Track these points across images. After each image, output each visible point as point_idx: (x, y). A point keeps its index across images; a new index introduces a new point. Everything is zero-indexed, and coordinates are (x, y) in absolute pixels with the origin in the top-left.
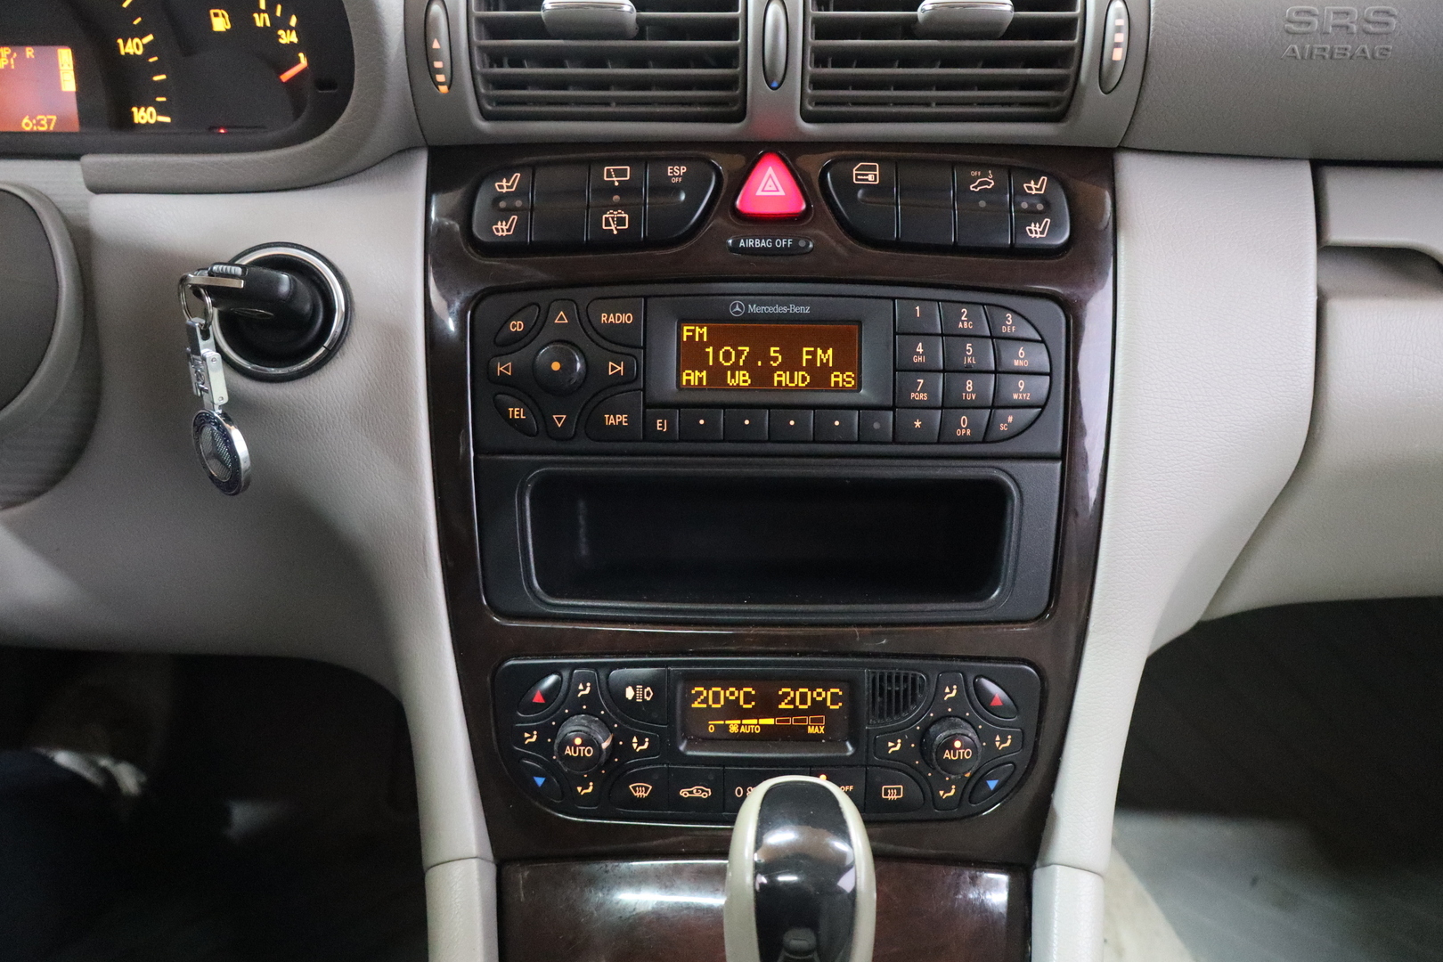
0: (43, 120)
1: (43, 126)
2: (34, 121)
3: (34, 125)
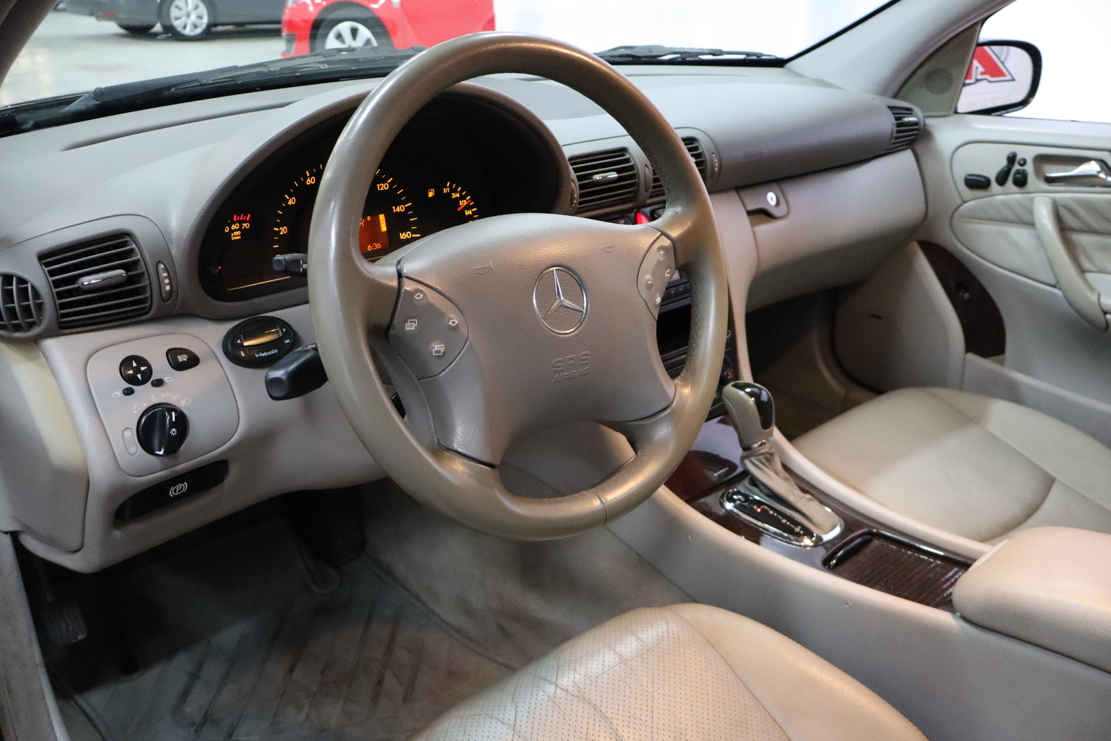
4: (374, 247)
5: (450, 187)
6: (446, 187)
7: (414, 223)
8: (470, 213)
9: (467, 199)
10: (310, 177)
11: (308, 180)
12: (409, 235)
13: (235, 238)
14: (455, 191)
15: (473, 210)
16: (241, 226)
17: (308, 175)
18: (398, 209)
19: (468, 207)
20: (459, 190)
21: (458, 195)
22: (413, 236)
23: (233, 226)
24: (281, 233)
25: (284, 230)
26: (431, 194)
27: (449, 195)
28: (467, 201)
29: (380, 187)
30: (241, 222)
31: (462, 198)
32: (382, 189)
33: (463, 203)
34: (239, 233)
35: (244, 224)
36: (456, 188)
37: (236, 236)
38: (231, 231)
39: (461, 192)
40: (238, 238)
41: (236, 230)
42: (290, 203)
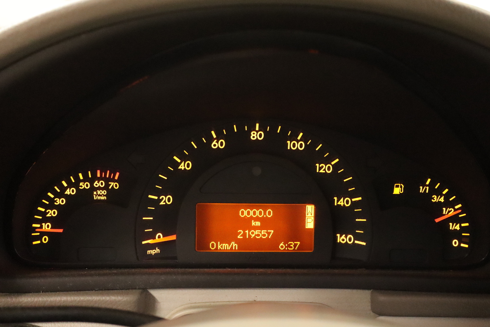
0: (292, 244)
1: (292, 247)
2: (287, 245)
3: (286, 247)
4: (289, 246)
5: (431, 185)
6: (424, 185)
7: (360, 226)
8: (458, 227)
9: (456, 207)
10: (218, 139)
11: (214, 143)
12: (350, 240)
13: (99, 198)
14: (439, 193)
15: (463, 225)
16: (107, 185)
17: (215, 136)
18: (341, 203)
19: (455, 219)
20: (444, 193)
21: (442, 200)
22: (356, 242)
23: (96, 182)
24: (162, 203)
25: (166, 200)
26: (397, 191)
27: (428, 196)
28: (455, 210)
29: (320, 169)
30: (107, 181)
31: (448, 204)
32: (322, 171)
33: (448, 212)
34: (104, 192)
35: (112, 183)
36: (441, 189)
37: (99, 195)
38: (93, 189)
39: (447, 196)
40: (103, 198)
41: (99, 188)
42: (182, 167)
